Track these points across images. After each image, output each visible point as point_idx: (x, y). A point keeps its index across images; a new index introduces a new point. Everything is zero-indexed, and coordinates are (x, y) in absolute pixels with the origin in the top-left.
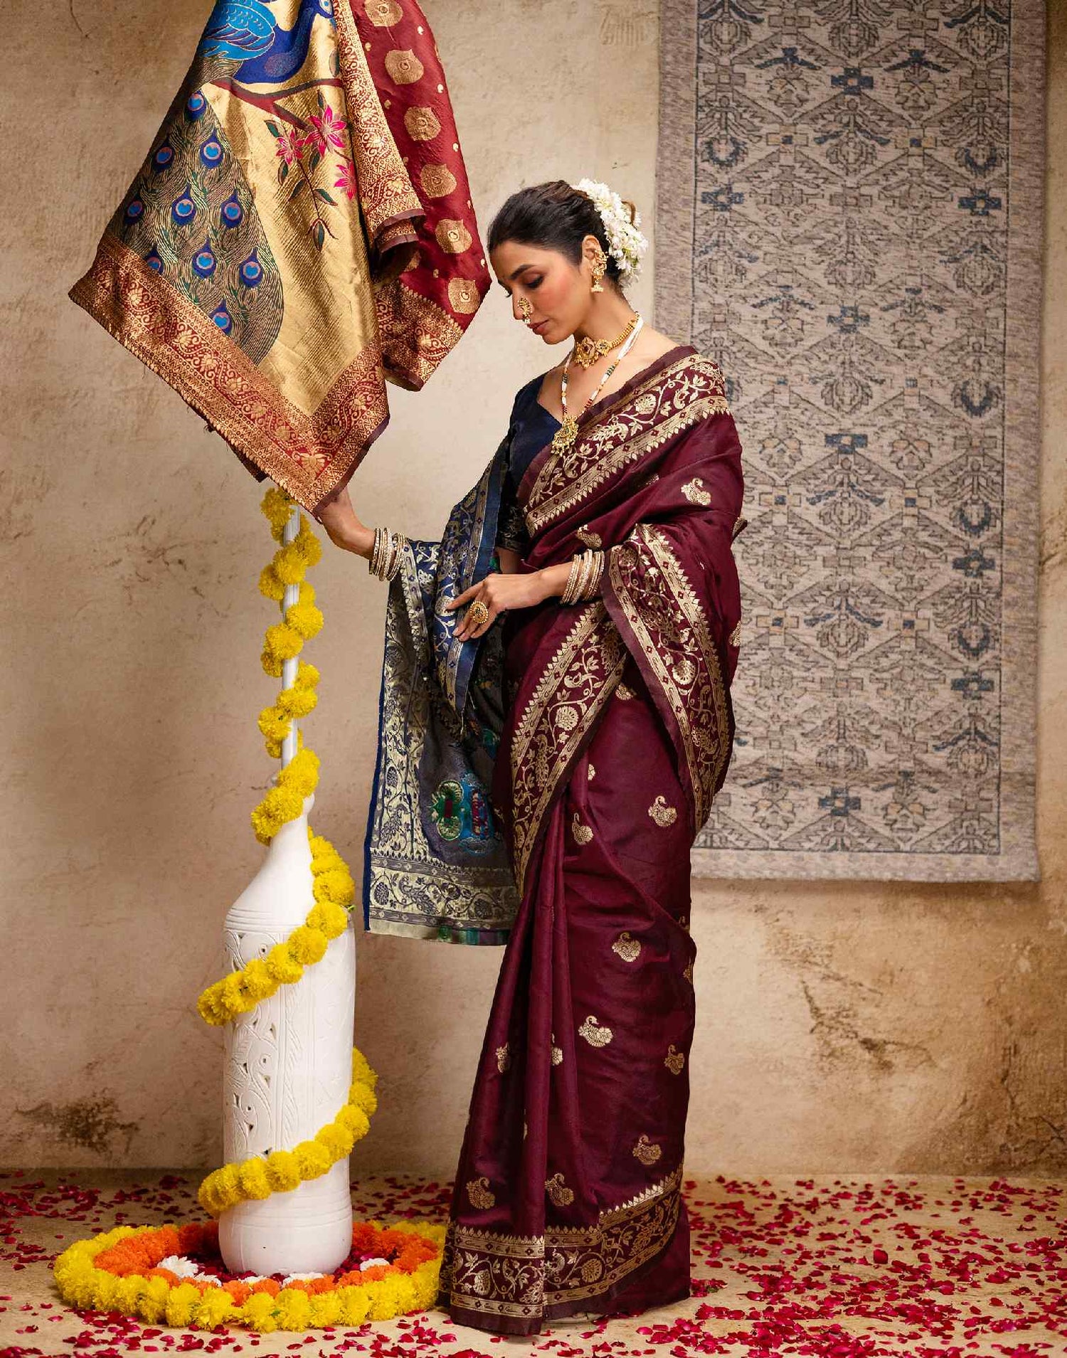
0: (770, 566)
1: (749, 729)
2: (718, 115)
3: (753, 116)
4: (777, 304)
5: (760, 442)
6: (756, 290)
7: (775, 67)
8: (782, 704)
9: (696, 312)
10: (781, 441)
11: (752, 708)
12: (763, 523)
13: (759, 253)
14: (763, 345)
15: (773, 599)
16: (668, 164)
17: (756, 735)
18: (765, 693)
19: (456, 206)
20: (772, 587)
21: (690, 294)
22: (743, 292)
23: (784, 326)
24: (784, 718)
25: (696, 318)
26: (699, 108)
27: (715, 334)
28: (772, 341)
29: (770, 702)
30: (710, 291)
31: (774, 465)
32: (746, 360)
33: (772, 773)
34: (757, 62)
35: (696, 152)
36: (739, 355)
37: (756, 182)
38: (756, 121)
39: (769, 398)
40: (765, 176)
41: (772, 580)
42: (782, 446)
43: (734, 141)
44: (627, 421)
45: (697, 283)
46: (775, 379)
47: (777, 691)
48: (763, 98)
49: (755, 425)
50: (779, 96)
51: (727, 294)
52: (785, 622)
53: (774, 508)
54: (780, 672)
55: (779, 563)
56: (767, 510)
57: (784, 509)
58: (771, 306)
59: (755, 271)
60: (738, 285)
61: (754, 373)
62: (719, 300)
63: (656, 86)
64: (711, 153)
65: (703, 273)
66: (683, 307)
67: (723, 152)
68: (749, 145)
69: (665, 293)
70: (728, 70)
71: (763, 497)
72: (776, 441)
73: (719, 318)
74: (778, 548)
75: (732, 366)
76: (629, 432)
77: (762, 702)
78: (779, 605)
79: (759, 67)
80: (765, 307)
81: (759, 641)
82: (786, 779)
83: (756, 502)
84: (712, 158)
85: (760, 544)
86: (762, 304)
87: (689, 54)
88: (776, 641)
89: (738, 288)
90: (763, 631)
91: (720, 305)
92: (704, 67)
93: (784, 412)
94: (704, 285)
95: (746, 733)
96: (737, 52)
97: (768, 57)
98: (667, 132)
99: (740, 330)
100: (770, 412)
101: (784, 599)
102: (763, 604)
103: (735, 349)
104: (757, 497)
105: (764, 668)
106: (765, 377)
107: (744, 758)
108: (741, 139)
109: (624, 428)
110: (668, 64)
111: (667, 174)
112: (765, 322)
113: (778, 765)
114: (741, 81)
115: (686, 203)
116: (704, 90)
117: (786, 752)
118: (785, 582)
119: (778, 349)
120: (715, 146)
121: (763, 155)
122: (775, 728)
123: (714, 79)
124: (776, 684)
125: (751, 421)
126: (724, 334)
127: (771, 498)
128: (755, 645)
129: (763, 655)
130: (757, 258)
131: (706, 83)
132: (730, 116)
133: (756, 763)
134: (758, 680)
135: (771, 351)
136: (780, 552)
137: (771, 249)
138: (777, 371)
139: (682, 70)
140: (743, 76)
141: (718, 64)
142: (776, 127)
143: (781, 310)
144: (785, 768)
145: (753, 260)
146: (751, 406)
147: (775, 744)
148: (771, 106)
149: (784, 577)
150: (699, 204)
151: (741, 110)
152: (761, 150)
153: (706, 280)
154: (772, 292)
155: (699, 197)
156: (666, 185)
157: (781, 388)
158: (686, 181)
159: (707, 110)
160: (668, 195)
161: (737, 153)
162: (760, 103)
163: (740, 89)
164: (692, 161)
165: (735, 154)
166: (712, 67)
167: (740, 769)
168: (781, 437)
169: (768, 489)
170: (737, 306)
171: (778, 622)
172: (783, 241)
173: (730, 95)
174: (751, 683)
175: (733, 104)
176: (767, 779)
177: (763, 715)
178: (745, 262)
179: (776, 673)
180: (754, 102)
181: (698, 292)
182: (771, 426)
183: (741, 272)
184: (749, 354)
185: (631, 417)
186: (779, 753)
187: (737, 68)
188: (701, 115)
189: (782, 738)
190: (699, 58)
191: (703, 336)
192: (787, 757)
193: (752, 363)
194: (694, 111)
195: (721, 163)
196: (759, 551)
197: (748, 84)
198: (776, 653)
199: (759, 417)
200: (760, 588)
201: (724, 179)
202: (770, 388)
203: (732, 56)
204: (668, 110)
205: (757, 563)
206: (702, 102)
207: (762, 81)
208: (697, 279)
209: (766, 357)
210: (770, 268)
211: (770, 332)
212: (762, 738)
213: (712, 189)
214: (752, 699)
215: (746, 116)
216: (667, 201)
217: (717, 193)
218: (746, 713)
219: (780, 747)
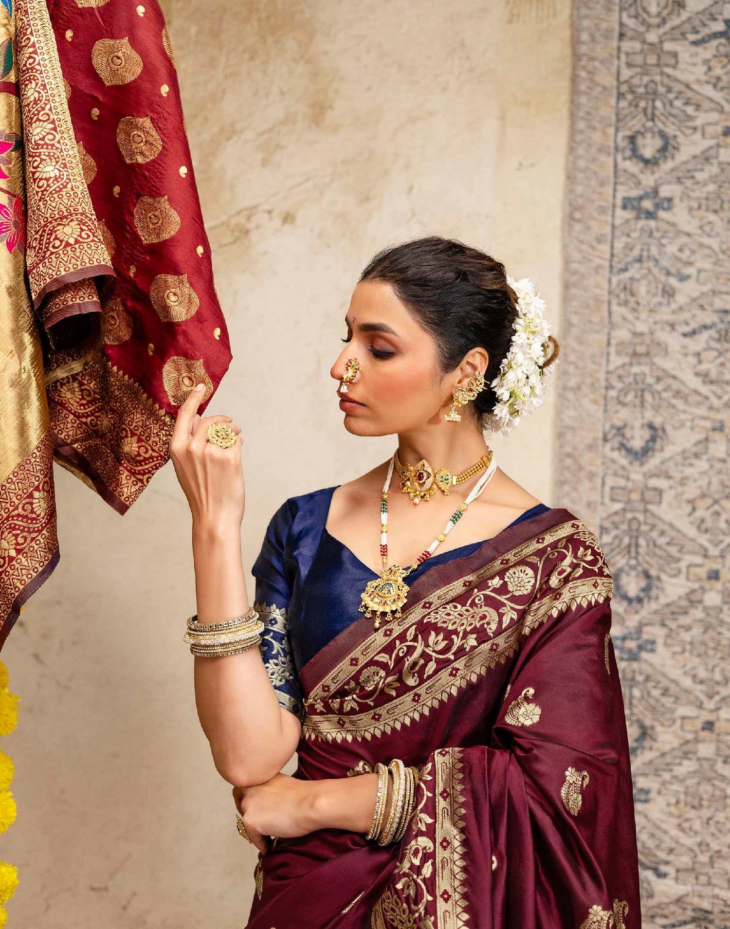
0: (699, 656)
1: (671, 858)
2: (642, 104)
3: (687, 103)
4: (712, 333)
5: (689, 502)
6: (685, 315)
7: (715, 43)
8: (713, 829)
9: (613, 342)
10: (716, 502)
11: (674, 832)
12: (691, 602)
13: (691, 271)
14: (695, 383)
15: (702, 697)
16: (582, 164)
17: (680, 865)
18: (692, 814)
19: (180, 255)
20: (702, 682)
21: (606, 320)
22: (671, 318)
23: (721, 360)
24: (715, 846)
25: (612, 350)
26: (620, 96)
27: (635, 369)
28: (705, 377)
29: (697, 825)
30: (630, 316)
31: (706, 531)
32: (674, 401)
33: (699, 914)
34: (692, 37)
35: (617, 148)
36: (665, 395)
37: (689, 183)
38: (690, 110)
39: (701, 448)
40: (700, 176)
41: (702, 674)
42: (716, 507)
43: (662, 135)
44: (497, 605)
45: (615, 308)
46: (708, 424)
47: (706, 813)
48: (698, 81)
49: (683, 481)
50: (719, 79)
51: (651, 320)
52: (718, 726)
53: (707, 585)
54: (709, 788)
55: (711, 652)
56: (696, 586)
57: (718, 585)
58: (705, 335)
59: (686, 291)
60: (665, 309)
61: (683, 417)
62: (641, 327)
63: (569, 71)
64: (634, 150)
65: (622, 296)
66: (596, 336)
67: (649, 147)
68: (681, 139)
69: (575, 319)
70: (656, 48)
71: (693, 570)
72: (709, 501)
73: (641, 349)
74: (711, 633)
75: (656, 408)
76: (500, 622)
77: (686, 825)
78: (710, 705)
79: (695, 43)
80: (698, 337)
81: (685, 748)
82: (717, 922)
83: (683, 576)
84: (635, 154)
85: (688, 628)
86: (694, 333)
87: (609, 31)
88: (706, 750)
89: (665, 314)
90: (690, 736)
91: (641, 334)
92: (626, 45)
93: (718, 465)
94: (622, 310)
95: (667, 863)
96: (668, 26)
97: (705, 32)
98: (581, 125)
99: (667, 364)
100: (702, 465)
101: (717, 698)
102: (690, 703)
103: (659, 387)
104: (684, 570)
105: (691, 782)
106: (697, 422)
107: (664, 893)
108: (670, 130)
109: (492, 614)
110: (583, 43)
111: (580, 176)
112: (698, 355)
113: (706, 905)
114: (672, 62)
115: (602, 210)
116: (626, 73)
117: (717, 891)
118: (718, 676)
119: (714, 388)
120: (640, 141)
121: (697, 150)
122: (704, 858)
123: (639, 60)
124: (705, 803)
125: (677, 476)
126: (646, 369)
127: (703, 572)
128: (679, 753)
129: (689, 766)
130: (688, 277)
131: (629, 65)
132: (658, 104)
133: (679, 901)
134: (682, 797)
135: (705, 390)
136: (713, 639)
137: (706, 265)
138: (712, 414)
139: (600, 51)
140: (675, 55)
141: (644, 42)
142: (714, 116)
143: (718, 340)
144: (716, 910)
145: (683, 278)
146: (679, 459)
147: (703, 879)
148: (708, 90)
149: (717, 671)
150: (619, 212)
151: (671, 96)
152: (694, 143)
153: (626, 303)
154: (709, 318)
155: (619, 202)
156: (579, 189)
157: (717, 436)
158: (602, 184)
159: (630, 97)
160: (580, 201)
161: (667, 147)
162: (695, 87)
163: (669, 71)
164: (611, 161)
165: (664, 149)
166: (637, 46)
167: (659, 906)
168: (717, 496)
169: (698, 560)
170: (663, 336)
171: (709, 726)
172: (721, 256)
173: (658, 78)
174: (673, 801)
175: (661, 90)
176: (694, 920)
177: (689, 841)
178: (673, 281)
179: (705, 789)
180: (688, 86)
181: (616, 318)
182: (703, 482)
183: (669, 293)
184: (677, 394)
185: (502, 598)
186: (708, 891)
187: (668, 46)
188: (623, 104)
189: (711, 872)
190: (622, 36)
191: (620, 372)
192: (716, 897)
193: (679, 404)
194: (613, 101)
195: (646, 162)
196: (686, 636)
197: (681, 66)
198: (706, 764)
199: (688, 471)
200: (687, 682)
201: (648, 180)
202: (702, 436)
203: (661, 31)
204: (583, 100)
205: (683, 652)
206: (624, 88)
207: (699, 60)
208: (614, 301)
209: (699, 398)
210: (706, 288)
211: (703, 367)
212: (686, 870)
213: (635, 193)
214: (676, 821)
215: (678, 103)
216: (580, 208)
217: (641, 198)
218: (666, 839)
219: (709, 884)
